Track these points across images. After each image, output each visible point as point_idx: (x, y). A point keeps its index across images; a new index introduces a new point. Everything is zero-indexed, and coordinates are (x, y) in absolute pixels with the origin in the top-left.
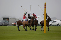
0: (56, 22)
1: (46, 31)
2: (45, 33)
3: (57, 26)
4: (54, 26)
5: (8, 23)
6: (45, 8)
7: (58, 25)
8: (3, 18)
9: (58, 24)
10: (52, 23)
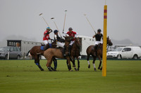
0: (129, 49)
1: (107, 71)
2: (105, 75)
3: (133, 59)
4: (125, 59)
5: (19, 53)
6: (105, 17)
7: (136, 58)
8: (8, 41)
9: (136, 55)
10: (120, 53)
